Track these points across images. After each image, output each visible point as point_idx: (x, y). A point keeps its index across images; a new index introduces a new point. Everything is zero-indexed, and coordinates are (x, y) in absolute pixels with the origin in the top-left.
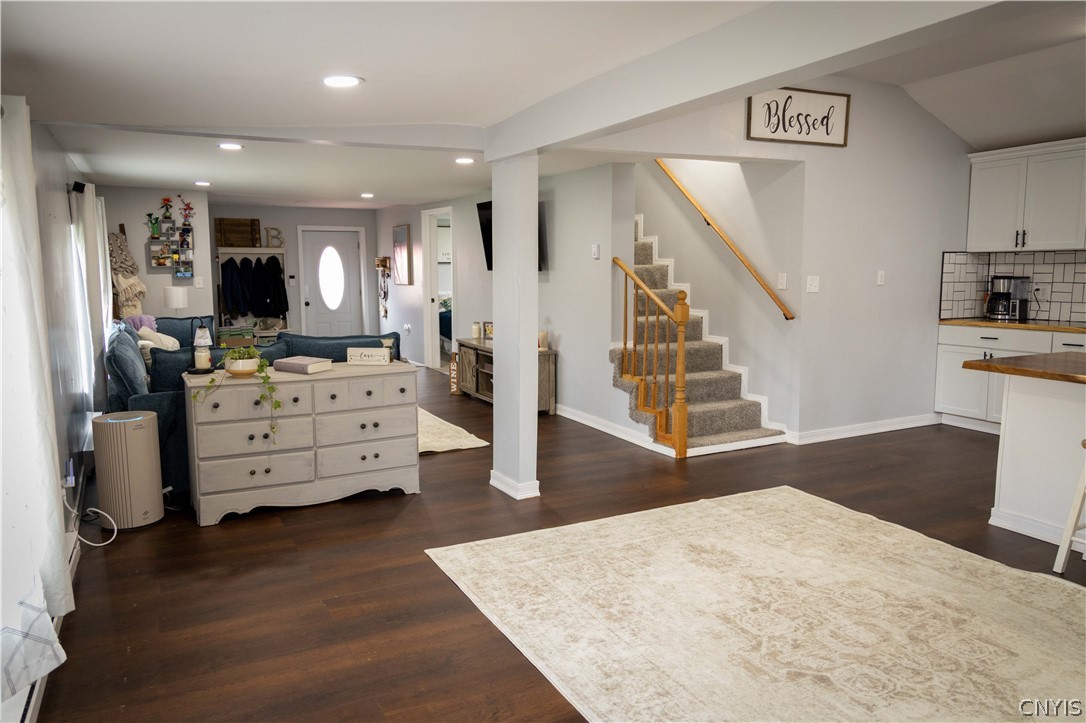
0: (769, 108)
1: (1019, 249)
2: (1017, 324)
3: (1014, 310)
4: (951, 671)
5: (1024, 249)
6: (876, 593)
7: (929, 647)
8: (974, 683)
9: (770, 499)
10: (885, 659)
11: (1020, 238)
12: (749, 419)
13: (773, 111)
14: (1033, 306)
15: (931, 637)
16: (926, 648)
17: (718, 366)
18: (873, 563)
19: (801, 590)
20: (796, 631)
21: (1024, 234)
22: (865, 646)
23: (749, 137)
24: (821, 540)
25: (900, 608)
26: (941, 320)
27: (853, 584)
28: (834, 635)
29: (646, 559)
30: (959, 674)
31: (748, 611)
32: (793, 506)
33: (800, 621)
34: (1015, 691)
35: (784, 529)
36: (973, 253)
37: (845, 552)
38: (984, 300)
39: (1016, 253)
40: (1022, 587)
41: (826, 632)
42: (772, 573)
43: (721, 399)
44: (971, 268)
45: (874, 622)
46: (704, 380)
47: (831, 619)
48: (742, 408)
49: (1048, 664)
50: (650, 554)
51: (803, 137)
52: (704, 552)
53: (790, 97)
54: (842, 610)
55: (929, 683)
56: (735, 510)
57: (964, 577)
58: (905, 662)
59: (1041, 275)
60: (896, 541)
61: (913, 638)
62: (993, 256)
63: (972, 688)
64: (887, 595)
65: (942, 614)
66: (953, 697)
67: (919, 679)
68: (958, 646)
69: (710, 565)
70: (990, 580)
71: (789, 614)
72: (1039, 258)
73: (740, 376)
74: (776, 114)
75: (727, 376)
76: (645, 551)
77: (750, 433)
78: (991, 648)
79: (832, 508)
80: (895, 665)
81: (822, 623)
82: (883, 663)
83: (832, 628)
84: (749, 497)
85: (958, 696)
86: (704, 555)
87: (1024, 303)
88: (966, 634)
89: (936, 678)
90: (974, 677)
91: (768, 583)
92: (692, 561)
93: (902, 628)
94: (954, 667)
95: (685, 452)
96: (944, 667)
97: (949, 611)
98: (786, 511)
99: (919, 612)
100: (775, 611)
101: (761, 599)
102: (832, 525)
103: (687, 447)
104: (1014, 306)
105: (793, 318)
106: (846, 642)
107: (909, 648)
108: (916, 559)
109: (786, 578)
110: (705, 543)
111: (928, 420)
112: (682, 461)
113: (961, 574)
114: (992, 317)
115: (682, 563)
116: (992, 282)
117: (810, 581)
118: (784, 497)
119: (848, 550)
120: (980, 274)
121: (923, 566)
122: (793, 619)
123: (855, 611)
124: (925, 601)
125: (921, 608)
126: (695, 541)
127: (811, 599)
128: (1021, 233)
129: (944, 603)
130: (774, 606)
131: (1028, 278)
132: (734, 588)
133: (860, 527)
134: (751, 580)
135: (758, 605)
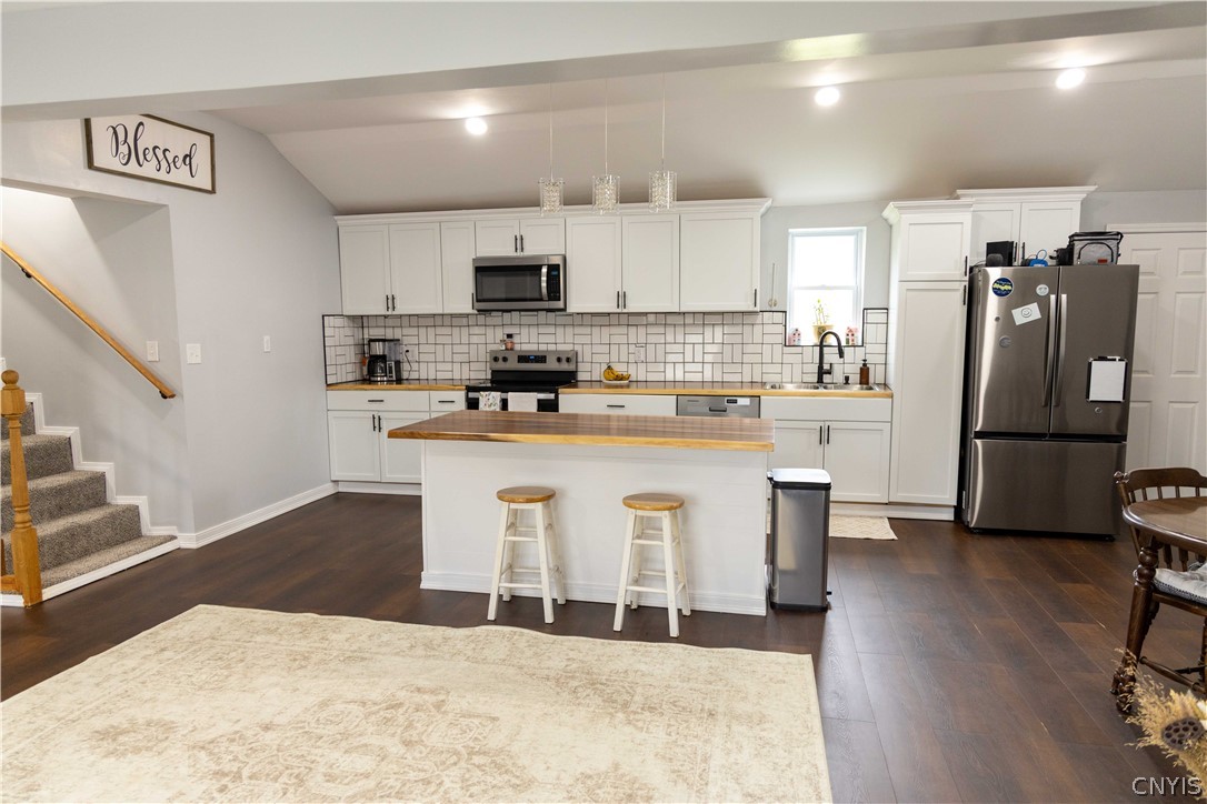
0: (115, 132)
1: (390, 313)
2: (394, 386)
3: (391, 372)
4: (455, 764)
5: (394, 313)
6: (351, 706)
7: (426, 746)
8: (478, 767)
9: (186, 628)
10: (391, 782)
11: (390, 301)
12: (126, 528)
13: (121, 137)
14: (405, 366)
15: (423, 733)
16: (423, 749)
17: (67, 467)
18: (335, 671)
19: (269, 736)
20: (285, 794)
21: (393, 298)
22: (367, 776)
23: (90, 164)
24: (269, 662)
25: (382, 713)
26: (328, 385)
27: (324, 704)
28: (330, 778)
29: (29, 781)
30: (463, 764)
31: (216, 795)
32: (219, 628)
33: (284, 779)
34: (511, 758)
35: (219, 663)
36: (348, 316)
37: (302, 667)
38: (362, 363)
39: (386, 317)
40: (473, 645)
41: (320, 778)
42: (225, 727)
43: (80, 509)
44: (348, 331)
45: (363, 742)
46: (52, 489)
47: (318, 759)
48: (113, 516)
49: (523, 717)
50: (33, 772)
51: (162, 176)
52: (121, 734)
53: (141, 124)
54: (326, 742)
55: (442, 789)
56: (145, 657)
57: (424, 653)
58: (412, 775)
59: (409, 337)
60: (349, 636)
61: (408, 744)
62: (365, 319)
63: (480, 773)
64: (364, 704)
65: (422, 702)
66: (468, 794)
67: (433, 789)
68: (449, 733)
69: (136, 750)
70: (446, 647)
71: (268, 775)
72: (405, 321)
73: (103, 475)
74: (125, 141)
75: (83, 477)
76: (23, 769)
77: (130, 547)
78: (476, 721)
79: (265, 618)
80: (404, 785)
81: (311, 769)
82: (391, 787)
83: (323, 770)
84: (157, 633)
85: (473, 789)
86: (122, 739)
87: (398, 363)
88: (450, 716)
89: (446, 780)
90: (477, 760)
91: (227, 744)
92: (108, 754)
93: (393, 735)
94: (455, 758)
95: (40, 595)
96: (448, 763)
97: (426, 697)
98: (213, 638)
99: (401, 711)
100: (250, 778)
101: (226, 770)
102: (274, 639)
103: (40, 586)
104: (391, 368)
105: (173, 396)
106: (346, 781)
107: (408, 755)
108: (373, 650)
109: (246, 728)
110: (118, 720)
111: (327, 490)
112: (36, 609)
113: (420, 651)
114: (372, 379)
115: (92, 764)
116: (369, 345)
117: (279, 720)
118: (204, 619)
119: (303, 663)
120: (356, 337)
121: (384, 654)
122: (276, 780)
123: (339, 737)
124: (402, 695)
125: (400, 705)
126: (99, 723)
127: (287, 743)
128: (390, 297)
129: (419, 690)
130: (246, 773)
131: (398, 340)
132: (184, 770)
133: (304, 631)
134: (203, 748)
135: (225, 781)
